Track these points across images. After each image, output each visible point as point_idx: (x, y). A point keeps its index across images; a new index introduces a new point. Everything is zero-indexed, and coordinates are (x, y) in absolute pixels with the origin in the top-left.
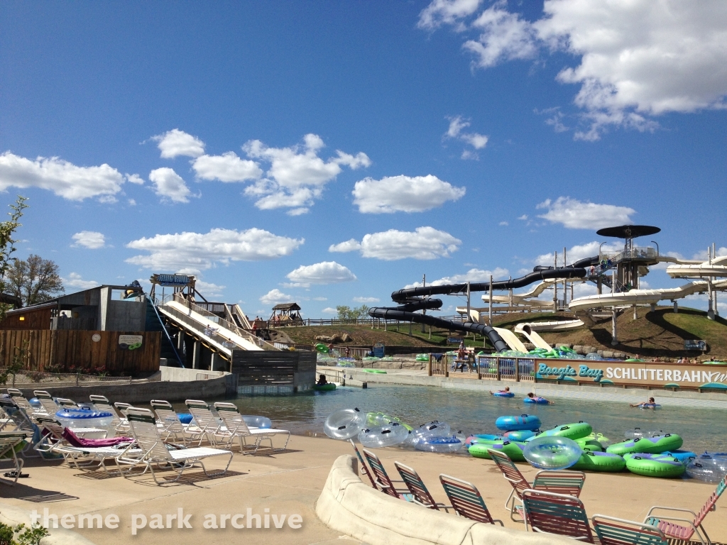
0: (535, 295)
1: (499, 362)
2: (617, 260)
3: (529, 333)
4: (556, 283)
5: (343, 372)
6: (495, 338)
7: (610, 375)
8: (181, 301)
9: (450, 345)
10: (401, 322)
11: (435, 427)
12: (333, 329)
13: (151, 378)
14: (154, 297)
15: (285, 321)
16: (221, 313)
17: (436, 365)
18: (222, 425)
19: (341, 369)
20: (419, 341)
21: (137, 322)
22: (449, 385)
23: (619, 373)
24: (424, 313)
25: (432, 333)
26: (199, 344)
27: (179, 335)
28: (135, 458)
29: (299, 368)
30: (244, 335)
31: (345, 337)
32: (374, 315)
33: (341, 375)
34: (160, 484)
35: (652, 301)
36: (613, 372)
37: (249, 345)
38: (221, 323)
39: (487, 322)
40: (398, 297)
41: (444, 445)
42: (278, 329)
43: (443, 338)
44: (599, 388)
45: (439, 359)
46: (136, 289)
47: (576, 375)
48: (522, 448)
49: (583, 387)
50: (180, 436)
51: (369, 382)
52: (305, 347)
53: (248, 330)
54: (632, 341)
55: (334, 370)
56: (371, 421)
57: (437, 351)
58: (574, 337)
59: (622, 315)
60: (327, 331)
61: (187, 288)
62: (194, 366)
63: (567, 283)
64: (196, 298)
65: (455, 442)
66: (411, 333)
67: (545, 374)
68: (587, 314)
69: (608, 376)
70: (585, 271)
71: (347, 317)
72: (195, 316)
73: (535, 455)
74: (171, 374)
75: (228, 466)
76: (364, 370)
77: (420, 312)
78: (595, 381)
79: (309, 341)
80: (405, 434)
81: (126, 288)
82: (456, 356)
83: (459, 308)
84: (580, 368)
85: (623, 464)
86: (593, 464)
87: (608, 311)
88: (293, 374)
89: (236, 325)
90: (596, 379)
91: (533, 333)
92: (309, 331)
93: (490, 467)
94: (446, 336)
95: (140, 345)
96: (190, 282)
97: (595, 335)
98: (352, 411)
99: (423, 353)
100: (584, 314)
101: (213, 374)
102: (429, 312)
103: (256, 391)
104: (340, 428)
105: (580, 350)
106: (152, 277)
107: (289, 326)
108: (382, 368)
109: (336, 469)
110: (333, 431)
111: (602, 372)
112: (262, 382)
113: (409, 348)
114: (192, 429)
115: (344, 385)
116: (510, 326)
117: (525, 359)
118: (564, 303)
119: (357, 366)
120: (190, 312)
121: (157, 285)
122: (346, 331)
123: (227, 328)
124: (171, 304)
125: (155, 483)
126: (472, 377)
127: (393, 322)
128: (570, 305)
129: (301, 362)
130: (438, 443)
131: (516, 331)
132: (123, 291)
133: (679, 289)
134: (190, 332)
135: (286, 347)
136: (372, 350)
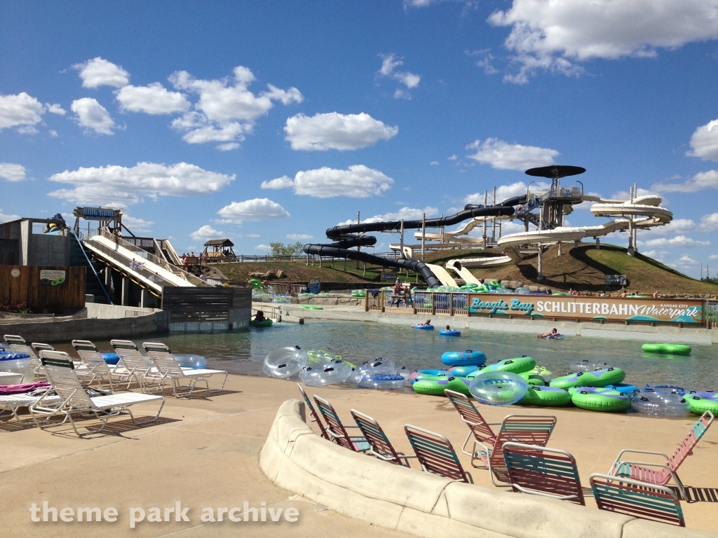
0: (465, 232)
1: (435, 297)
2: (544, 199)
3: (460, 269)
4: (485, 221)
5: (279, 308)
6: (427, 274)
7: (540, 309)
8: (107, 236)
9: (384, 281)
10: (336, 259)
11: (379, 364)
12: (269, 266)
13: (76, 315)
14: (78, 231)
15: (218, 257)
16: (151, 248)
17: (372, 301)
18: (153, 366)
19: (277, 305)
20: (354, 277)
21: (61, 257)
22: (385, 320)
23: (549, 306)
24: (359, 250)
25: (366, 270)
26: (128, 280)
27: (106, 271)
28: (52, 407)
29: (234, 304)
30: (175, 271)
31: (279, 273)
32: (308, 251)
33: (277, 311)
34: (81, 436)
35: (576, 239)
36: (542, 306)
37: (181, 281)
38: (150, 259)
39: (420, 259)
40: (332, 234)
41: (388, 382)
42: (211, 265)
43: (377, 275)
44: (530, 321)
45: (376, 295)
46: (59, 222)
47: (508, 309)
48: (468, 383)
49: (514, 320)
50: (106, 378)
51: (306, 318)
52: (239, 284)
53: (179, 266)
54: (556, 276)
55: (270, 305)
56: (312, 359)
57: (373, 286)
58: (502, 272)
59: (547, 252)
60: (261, 267)
61: (113, 221)
62: (123, 303)
63: (496, 221)
64: (123, 233)
65: (399, 379)
66: (345, 269)
67: (479, 308)
68: (514, 251)
69: (538, 309)
70: (513, 209)
71: (281, 254)
72: (122, 251)
73: (481, 391)
74: (97, 311)
75: (159, 412)
76: (301, 306)
77: (355, 248)
78: (526, 315)
79: (242, 277)
80: (348, 372)
81: (48, 221)
82: (392, 291)
83: (392, 245)
84: (512, 302)
85: (569, 398)
86: (539, 399)
87: (534, 248)
88: (228, 311)
89: (166, 261)
90: (527, 312)
91: (463, 269)
92: (242, 267)
93: (437, 404)
94: (380, 272)
95: (63, 281)
96: (116, 215)
97: (521, 271)
98: (292, 349)
99: (359, 289)
100: (512, 250)
101: (143, 311)
102: (364, 249)
103: (189, 329)
104: (280, 367)
105: (507, 285)
106: (75, 210)
107: (222, 262)
108: (317, 304)
109: (283, 417)
110: (272, 369)
111: (533, 306)
112: (195, 319)
113: (344, 284)
114: (119, 371)
115: (280, 321)
116: (441, 263)
117: (457, 294)
118: (493, 240)
119: (292, 302)
120: (117, 247)
121: (81, 219)
122: (281, 268)
123: (157, 263)
124: (97, 238)
125: (75, 435)
126: (407, 312)
127: (327, 258)
128: (499, 243)
129: (236, 299)
130: (382, 379)
131: (447, 267)
132: (45, 225)
133: (601, 227)
134: (117, 267)
135: (219, 283)
136: (307, 286)
